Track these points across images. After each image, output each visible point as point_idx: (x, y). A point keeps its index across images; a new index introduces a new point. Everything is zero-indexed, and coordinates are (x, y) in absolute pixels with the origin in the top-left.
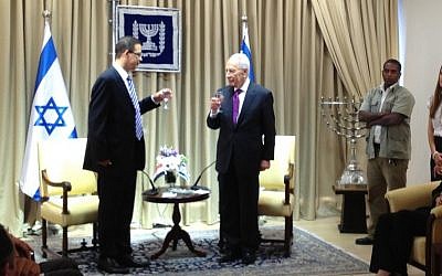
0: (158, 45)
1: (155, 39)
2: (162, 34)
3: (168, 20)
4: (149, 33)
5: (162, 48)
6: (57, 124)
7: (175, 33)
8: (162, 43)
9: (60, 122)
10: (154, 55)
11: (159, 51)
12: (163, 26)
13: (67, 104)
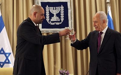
0: (60, 18)
1: (59, 15)
2: (62, 12)
3: (65, 4)
4: (55, 12)
5: (62, 19)
6: (5, 62)
7: (69, 11)
8: (62, 17)
9: (7, 61)
10: (58, 24)
11: (60, 21)
12: (62, 7)
13: (12, 52)
